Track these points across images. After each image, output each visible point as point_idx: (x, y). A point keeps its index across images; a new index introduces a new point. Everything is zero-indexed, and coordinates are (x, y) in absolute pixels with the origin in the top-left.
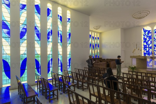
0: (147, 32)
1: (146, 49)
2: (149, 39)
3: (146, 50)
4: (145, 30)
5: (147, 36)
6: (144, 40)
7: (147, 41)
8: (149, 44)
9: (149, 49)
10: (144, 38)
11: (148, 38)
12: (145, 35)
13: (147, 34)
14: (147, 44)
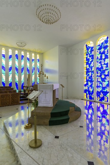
0: (90, 50)
1: (88, 73)
2: (92, 59)
3: (89, 75)
4: (87, 47)
5: (90, 54)
6: (87, 61)
7: (89, 62)
8: (92, 67)
9: (92, 73)
10: (87, 58)
11: (90, 58)
12: (87, 53)
13: (89, 53)
14: (89, 66)
